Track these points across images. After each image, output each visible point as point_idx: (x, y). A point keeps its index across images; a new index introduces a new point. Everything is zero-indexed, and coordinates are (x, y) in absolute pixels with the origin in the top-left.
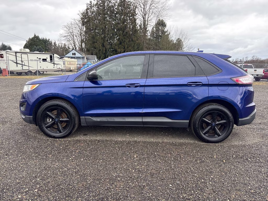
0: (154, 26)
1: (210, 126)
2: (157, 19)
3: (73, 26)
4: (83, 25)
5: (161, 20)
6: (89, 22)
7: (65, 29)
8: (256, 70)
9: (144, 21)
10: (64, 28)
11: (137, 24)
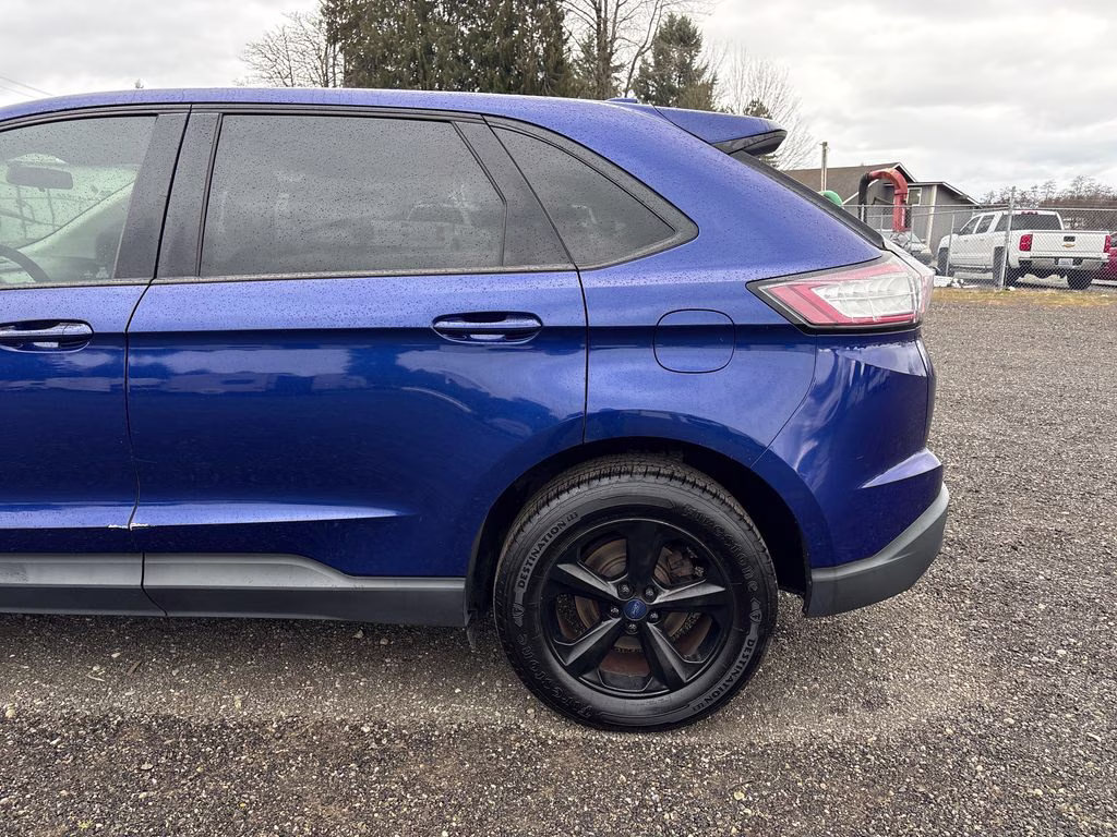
0: (641, 45)
1: (615, 616)
2: (658, 12)
3: (291, 46)
4: (332, 40)
5: (678, 18)
6: (357, 26)
7: (258, 59)
8: (1072, 239)
9: (601, 22)
10: (254, 57)
11: (565, 37)
